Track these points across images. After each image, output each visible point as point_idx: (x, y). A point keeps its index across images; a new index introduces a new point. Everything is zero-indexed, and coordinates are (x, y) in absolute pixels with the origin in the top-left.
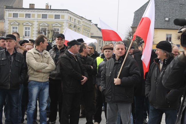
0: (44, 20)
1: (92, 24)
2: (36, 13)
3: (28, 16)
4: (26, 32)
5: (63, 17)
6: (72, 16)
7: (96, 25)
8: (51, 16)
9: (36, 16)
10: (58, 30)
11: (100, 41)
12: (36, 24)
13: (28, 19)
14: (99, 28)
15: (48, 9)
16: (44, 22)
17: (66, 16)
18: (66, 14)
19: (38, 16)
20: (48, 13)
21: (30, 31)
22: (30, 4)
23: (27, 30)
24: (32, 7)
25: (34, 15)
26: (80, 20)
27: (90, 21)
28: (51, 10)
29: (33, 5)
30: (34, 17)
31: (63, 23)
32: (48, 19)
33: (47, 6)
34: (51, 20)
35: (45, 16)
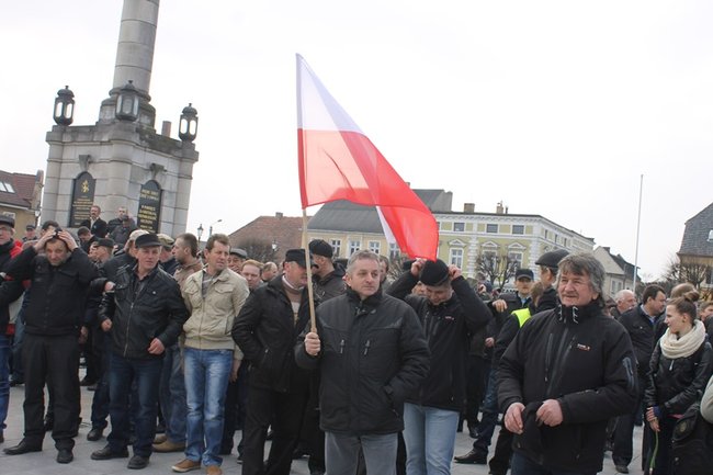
0: (491, 235)
1: (595, 247)
2: (475, 222)
3: (459, 226)
4: (454, 259)
5: (530, 230)
6: (550, 230)
7: (607, 249)
8: (505, 228)
9: (475, 228)
10: (519, 256)
11: (614, 282)
12: (474, 243)
13: (458, 233)
14: (613, 257)
15: (501, 213)
16: (490, 240)
17: (537, 228)
18: (536, 224)
19: (480, 227)
20: (499, 222)
21: (462, 257)
22: (465, 204)
23: (457, 256)
24: (469, 209)
25: (472, 224)
26: (568, 238)
27: (592, 240)
28: (506, 215)
29: (472, 205)
30: (471, 230)
31: (531, 242)
32: (499, 234)
33: (500, 208)
34: (505, 236)
35: (492, 228)
